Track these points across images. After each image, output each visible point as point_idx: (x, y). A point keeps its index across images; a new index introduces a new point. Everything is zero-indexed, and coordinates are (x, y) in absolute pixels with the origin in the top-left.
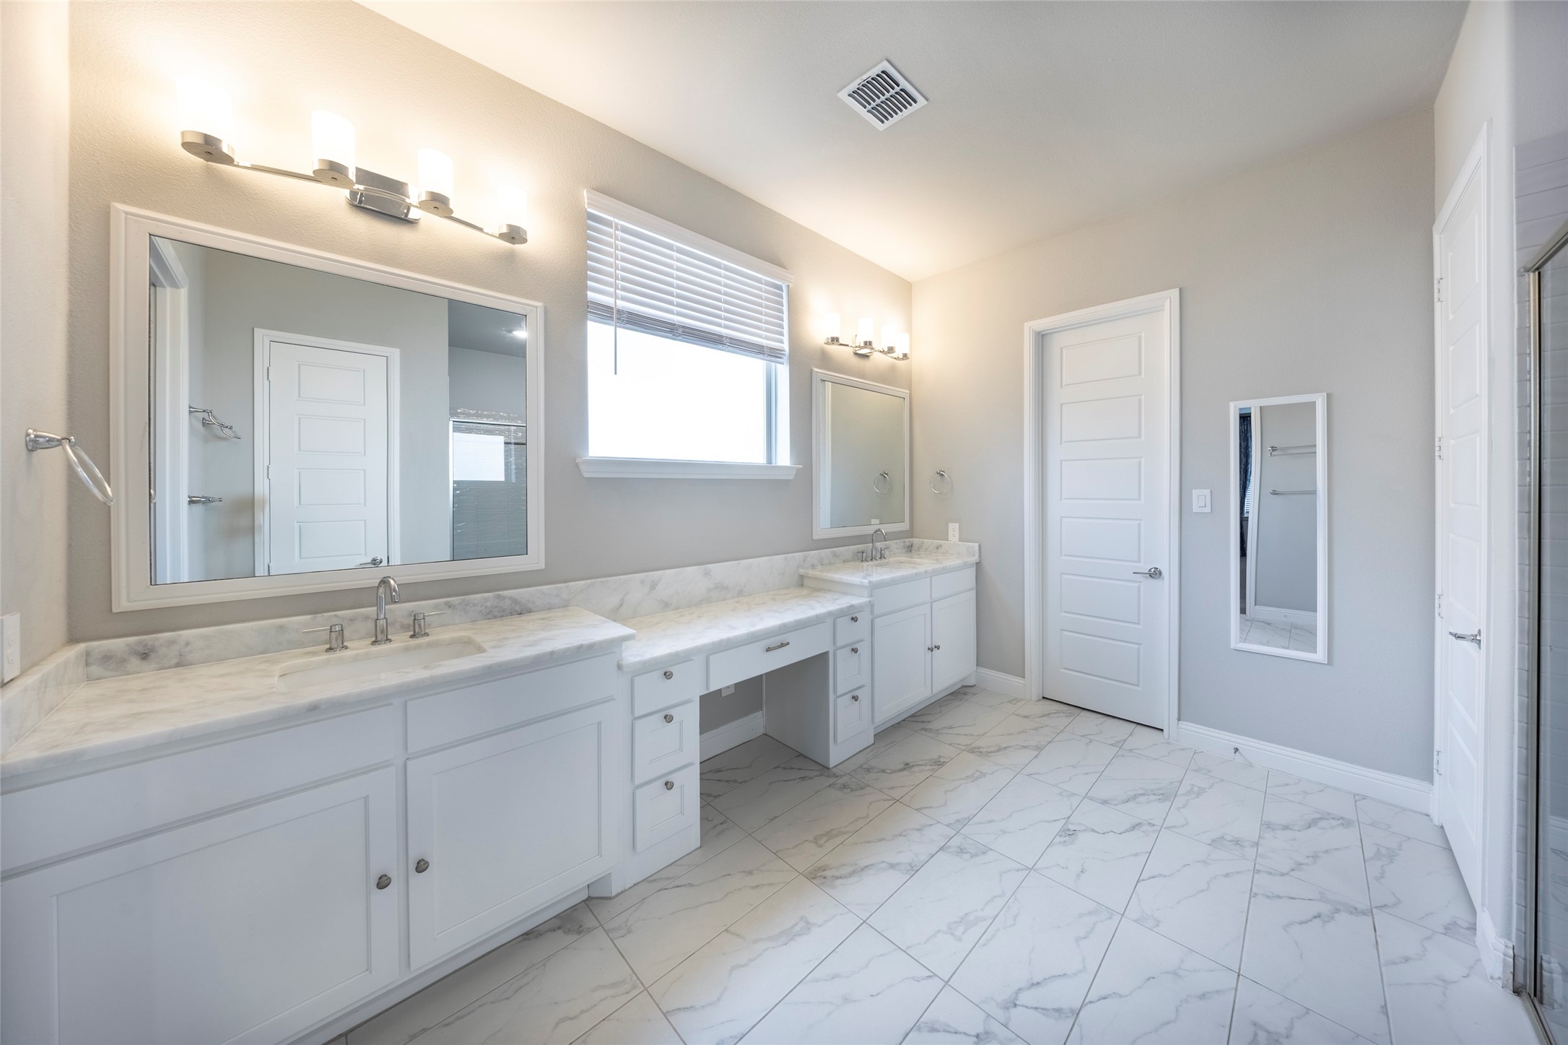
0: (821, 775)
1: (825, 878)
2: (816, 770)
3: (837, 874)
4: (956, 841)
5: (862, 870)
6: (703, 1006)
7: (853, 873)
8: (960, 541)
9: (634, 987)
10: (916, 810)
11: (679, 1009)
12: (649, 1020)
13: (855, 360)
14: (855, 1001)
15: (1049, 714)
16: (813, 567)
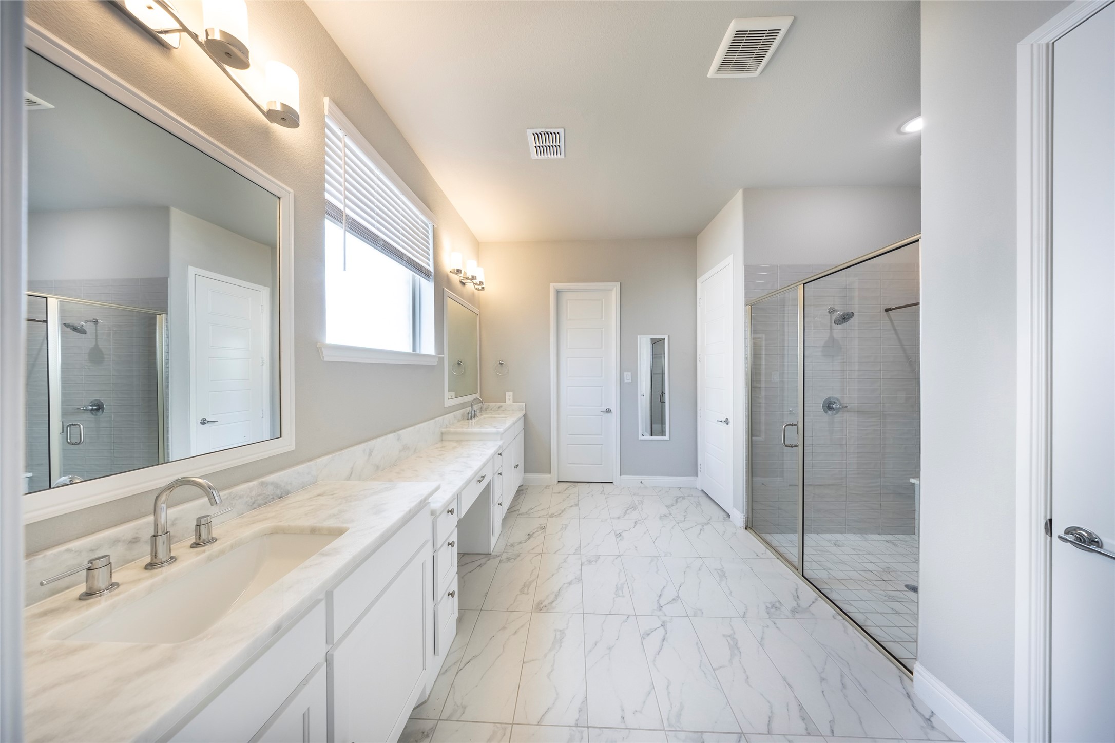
0: (489, 559)
1: (546, 606)
2: (484, 558)
3: (550, 601)
4: (584, 559)
5: (559, 593)
6: (554, 704)
7: (556, 597)
8: (513, 402)
9: (505, 729)
10: (554, 553)
11: (543, 715)
12: (533, 735)
13: (459, 285)
14: (613, 647)
15: (567, 489)
16: (447, 427)
